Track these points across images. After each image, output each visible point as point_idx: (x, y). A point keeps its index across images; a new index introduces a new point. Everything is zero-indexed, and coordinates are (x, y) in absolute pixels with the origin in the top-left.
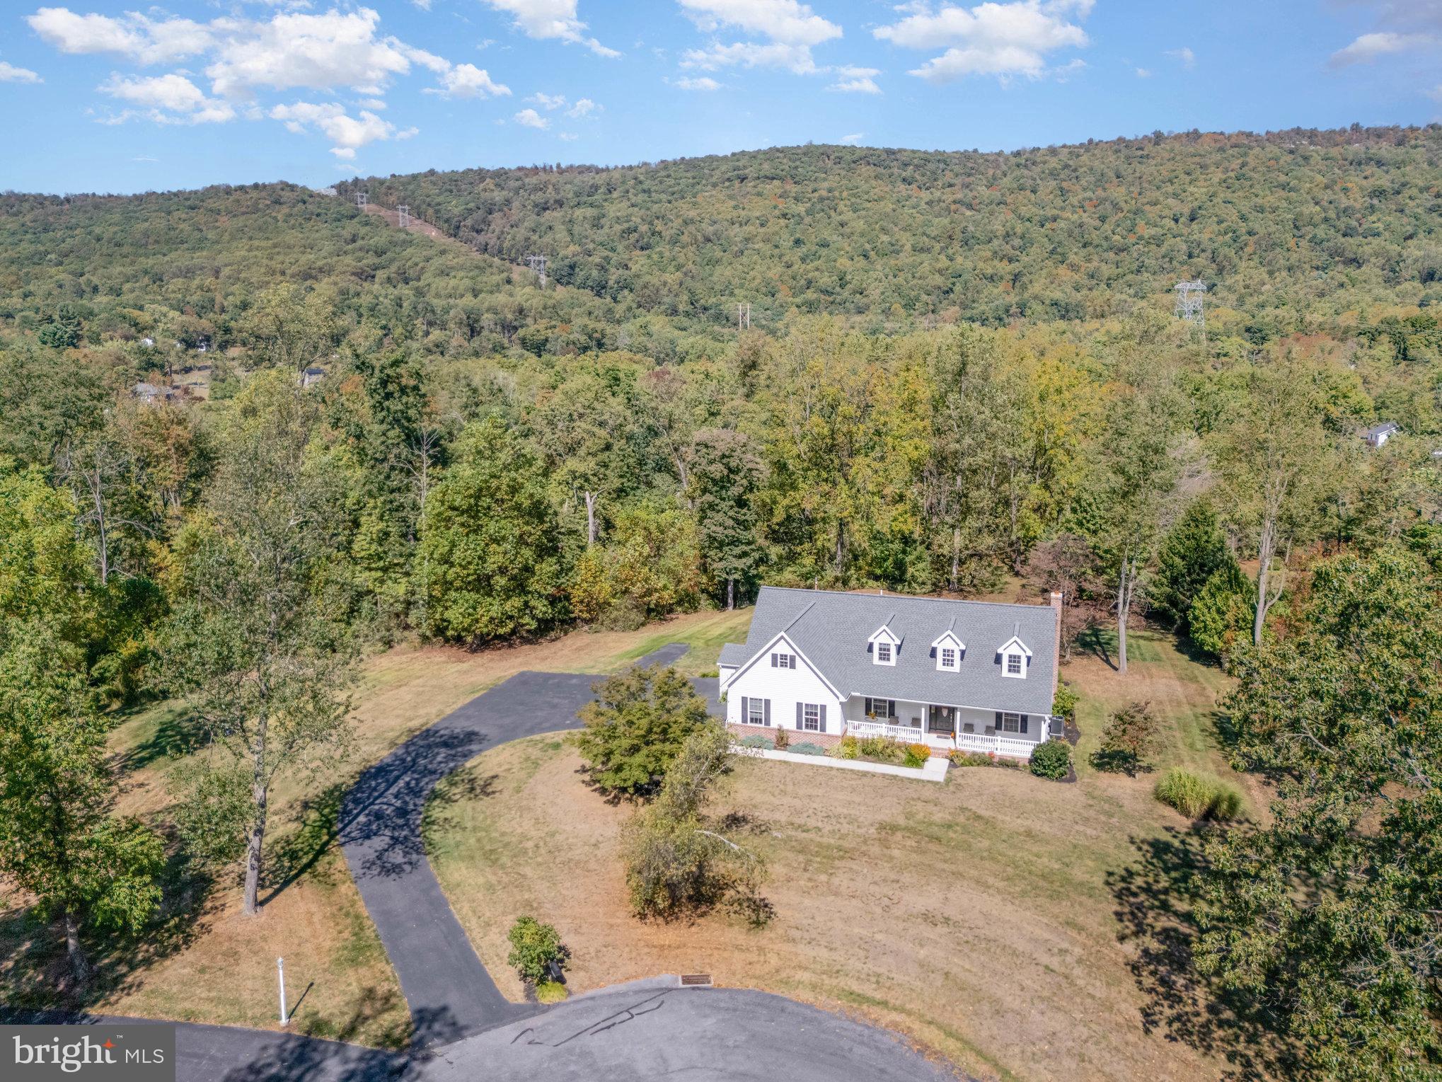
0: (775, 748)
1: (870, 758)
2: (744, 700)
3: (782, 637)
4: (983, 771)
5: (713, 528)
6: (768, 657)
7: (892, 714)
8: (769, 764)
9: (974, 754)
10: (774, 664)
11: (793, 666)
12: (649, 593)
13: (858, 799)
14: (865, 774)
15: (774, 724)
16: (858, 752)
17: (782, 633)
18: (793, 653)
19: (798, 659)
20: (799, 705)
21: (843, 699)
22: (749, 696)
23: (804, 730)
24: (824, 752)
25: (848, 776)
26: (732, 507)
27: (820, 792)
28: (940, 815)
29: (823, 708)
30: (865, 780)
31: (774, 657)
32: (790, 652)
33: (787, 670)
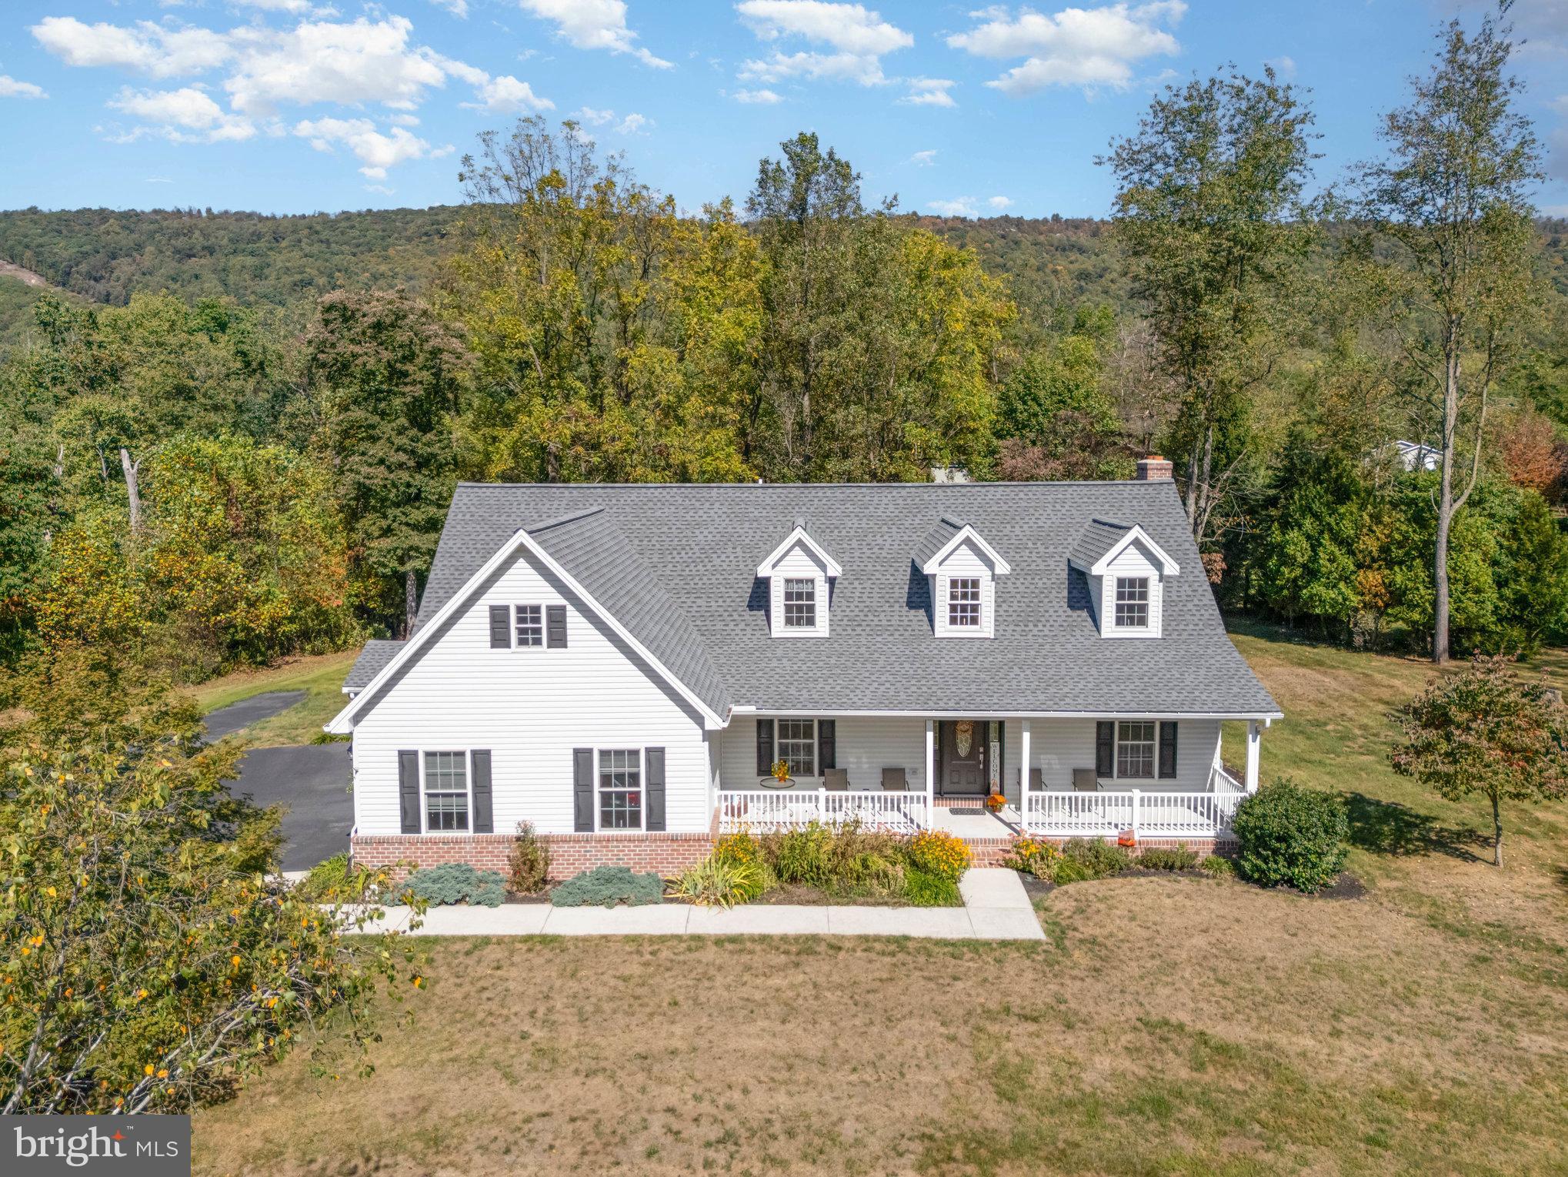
0: (510, 898)
1: (801, 890)
2: (407, 760)
3: (522, 551)
4: (1120, 887)
5: (365, 469)
6: (479, 617)
7: (828, 763)
8: (493, 953)
9: (1076, 843)
10: (499, 639)
11: (559, 639)
12: (226, 604)
13: (812, 1044)
14: (807, 946)
15: (505, 825)
16: (767, 879)
17: (522, 537)
18: (559, 600)
19: (573, 617)
20: (582, 757)
21: (715, 722)
22: (422, 745)
23: (598, 831)
24: (666, 891)
25: (757, 961)
26: (401, 432)
27: (678, 1034)
28: (1104, 1063)
29: (657, 756)
30: (816, 968)
31: (498, 616)
32: (546, 597)
33: (542, 654)
